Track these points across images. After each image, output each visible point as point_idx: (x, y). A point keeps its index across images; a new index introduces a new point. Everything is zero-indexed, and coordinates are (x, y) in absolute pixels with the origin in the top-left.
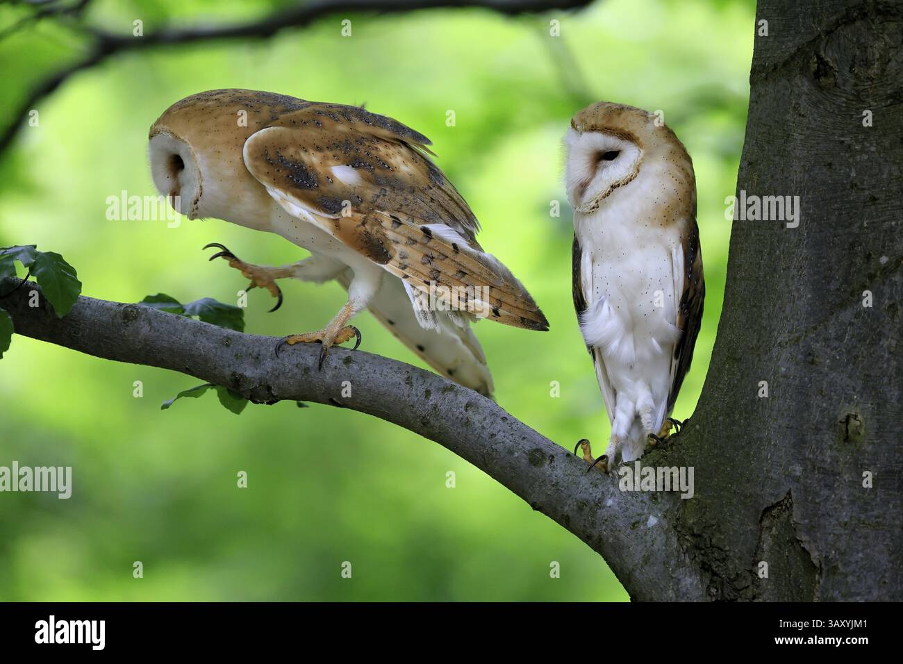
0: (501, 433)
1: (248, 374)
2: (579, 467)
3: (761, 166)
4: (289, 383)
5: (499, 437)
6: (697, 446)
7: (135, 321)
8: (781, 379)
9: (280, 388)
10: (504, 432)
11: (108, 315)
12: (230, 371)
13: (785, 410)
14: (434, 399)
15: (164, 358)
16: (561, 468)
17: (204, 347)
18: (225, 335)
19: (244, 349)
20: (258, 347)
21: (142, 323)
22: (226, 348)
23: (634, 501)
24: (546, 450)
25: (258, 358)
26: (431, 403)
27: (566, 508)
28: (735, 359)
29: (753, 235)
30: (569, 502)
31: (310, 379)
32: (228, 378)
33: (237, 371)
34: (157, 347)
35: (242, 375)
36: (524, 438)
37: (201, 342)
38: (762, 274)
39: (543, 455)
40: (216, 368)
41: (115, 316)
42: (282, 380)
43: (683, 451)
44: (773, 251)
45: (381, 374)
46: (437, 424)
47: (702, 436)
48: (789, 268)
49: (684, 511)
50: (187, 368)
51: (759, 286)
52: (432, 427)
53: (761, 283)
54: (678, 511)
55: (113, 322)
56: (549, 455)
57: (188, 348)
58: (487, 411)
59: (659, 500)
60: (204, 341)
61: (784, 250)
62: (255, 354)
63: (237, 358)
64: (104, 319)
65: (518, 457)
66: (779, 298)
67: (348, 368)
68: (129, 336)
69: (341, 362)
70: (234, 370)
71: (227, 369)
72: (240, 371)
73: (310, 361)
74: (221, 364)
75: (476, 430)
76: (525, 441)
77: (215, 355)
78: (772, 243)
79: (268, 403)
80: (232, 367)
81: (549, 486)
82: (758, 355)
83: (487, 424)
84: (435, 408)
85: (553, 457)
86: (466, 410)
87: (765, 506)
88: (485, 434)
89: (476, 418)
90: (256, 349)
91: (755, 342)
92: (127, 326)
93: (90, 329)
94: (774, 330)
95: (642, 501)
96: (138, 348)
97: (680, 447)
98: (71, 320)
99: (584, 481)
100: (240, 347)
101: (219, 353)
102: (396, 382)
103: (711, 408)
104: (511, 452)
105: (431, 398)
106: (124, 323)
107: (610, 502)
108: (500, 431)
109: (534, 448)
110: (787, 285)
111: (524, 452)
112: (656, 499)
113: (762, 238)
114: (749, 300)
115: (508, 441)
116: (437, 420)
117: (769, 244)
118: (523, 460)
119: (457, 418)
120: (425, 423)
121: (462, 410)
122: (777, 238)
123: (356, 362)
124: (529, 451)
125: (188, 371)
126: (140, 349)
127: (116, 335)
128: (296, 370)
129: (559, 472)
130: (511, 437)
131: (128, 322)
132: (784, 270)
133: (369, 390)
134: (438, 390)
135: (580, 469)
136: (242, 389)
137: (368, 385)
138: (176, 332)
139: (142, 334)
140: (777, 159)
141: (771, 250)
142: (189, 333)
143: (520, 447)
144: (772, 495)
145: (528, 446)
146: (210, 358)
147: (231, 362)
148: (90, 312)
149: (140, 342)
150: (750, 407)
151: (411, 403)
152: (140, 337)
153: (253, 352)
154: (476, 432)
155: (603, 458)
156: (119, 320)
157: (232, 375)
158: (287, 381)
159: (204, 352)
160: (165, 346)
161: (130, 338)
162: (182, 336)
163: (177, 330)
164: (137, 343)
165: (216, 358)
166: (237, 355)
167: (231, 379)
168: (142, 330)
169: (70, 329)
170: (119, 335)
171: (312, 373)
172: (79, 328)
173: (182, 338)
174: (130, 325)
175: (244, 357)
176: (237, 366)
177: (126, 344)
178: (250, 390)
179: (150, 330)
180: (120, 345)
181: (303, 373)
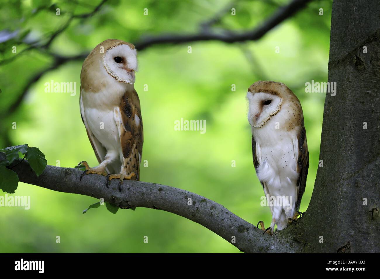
0: (226, 219)
1: (118, 196)
2: (259, 233)
3: (334, 104)
5: (225, 220)
6: (309, 223)
7: (70, 175)
8: (344, 194)
9: (131, 202)
10: (227, 218)
11: (58, 173)
12: (111, 195)
13: (346, 207)
14: (197, 205)
15: (82, 190)
16: (252, 233)
17: (99, 185)
21: (73, 176)
23: (283, 247)
24: (245, 226)
26: (196, 207)
27: (254, 250)
28: (324, 185)
29: (331, 133)
30: (256, 247)
31: (145, 198)
33: (113, 195)
34: (79, 186)
35: (115, 197)
36: (236, 221)
37: (98, 183)
38: (335, 149)
39: (244, 228)
40: (104, 194)
41: (62, 173)
42: (132, 198)
43: (303, 225)
44: (339, 140)
45: (174, 195)
46: (199, 216)
47: (311, 219)
48: (346, 146)
49: (304, 251)
50: (92, 194)
51: (334, 154)
52: (197, 217)
53: (335, 153)
54: (302, 250)
55: (61, 176)
56: (246, 228)
57: (93, 186)
58: (220, 210)
59: (294, 246)
61: (344, 139)
63: (113, 190)
64: (57, 174)
65: (233, 229)
66: (342, 160)
67: (160, 193)
69: (157, 190)
71: (109, 194)
72: (115, 195)
73: (144, 190)
74: (107, 192)
75: (215, 218)
76: (236, 222)
78: (339, 136)
79: (127, 209)
81: (247, 241)
82: (334, 184)
83: (220, 215)
84: (198, 209)
85: (248, 229)
86: (211, 210)
87: (339, 248)
88: (219, 220)
89: (215, 213)
91: (333, 178)
93: (51, 179)
94: (341, 173)
95: (286, 247)
96: (71, 186)
97: (302, 223)
98: (43, 175)
99: (262, 239)
100: (115, 185)
102: (181, 198)
103: (315, 207)
104: (230, 227)
105: (196, 205)
106: (66, 176)
107: (273, 247)
108: (225, 218)
109: (240, 225)
110: (346, 154)
111: (236, 227)
112: (292, 246)
113: (335, 134)
114: (330, 160)
115: (229, 222)
116: (199, 214)
117: (338, 136)
118: (236, 230)
119: (207, 213)
120: (194, 215)
121: (209, 209)
122: (341, 134)
123: (164, 190)
124: (238, 226)
125: (93, 196)
126: (73, 187)
127: (62, 181)
128: (138, 194)
129: (251, 235)
130: (230, 220)
132: (344, 147)
133: (170, 202)
134: (199, 201)
135: (260, 234)
136: (116, 203)
137: (169, 200)
139: (73, 180)
140: (340, 100)
141: (338, 139)
142: (93, 180)
143: (234, 225)
144: (341, 243)
145: (237, 224)
146: (102, 190)
147: (111, 191)
148: (51, 172)
150: (331, 206)
151: (187, 207)
152: (72, 182)
154: (215, 219)
155: (269, 228)
156: (63, 175)
157: (111, 197)
158: (135, 199)
159: (99, 187)
160: (83, 185)
161: (68, 182)
162: (90, 181)
163: (88, 178)
164: (71, 184)
165: (105, 190)
166: (113, 188)
167: (111, 199)
168: (73, 179)
169: (43, 179)
170: (63, 181)
171: (145, 195)
172: (46, 179)
173: (90, 182)
174: (68, 177)
175: (116, 189)
176: (113, 193)
177: (66, 185)
178: (119, 203)
179: (76, 179)
180: (64, 185)
181: (141, 195)
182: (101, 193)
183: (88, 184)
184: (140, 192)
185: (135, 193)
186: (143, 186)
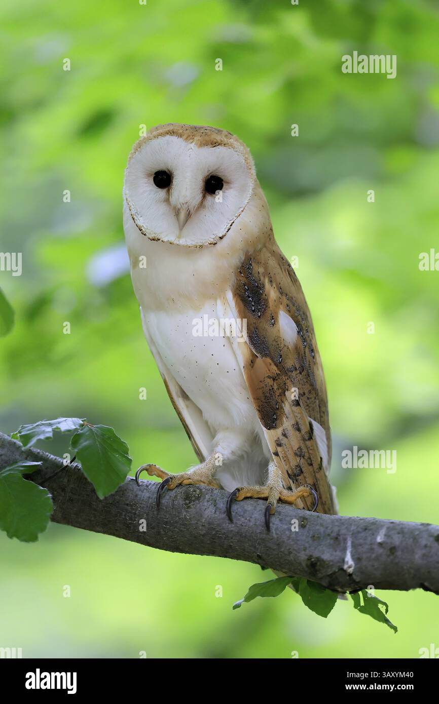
1: (326, 556)
4: (373, 566)
7: (197, 502)
9: (362, 573)
12: (306, 555)
15: (232, 544)
18: (300, 515)
19: (322, 530)
20: (339, 526)
25: (337, 538)
31: (397, 561)
32: (304, 564)
33: (314, 554)
34: (223, 531)
35: (319, 559)
40: (290, 553)
41: (176, 496)
42: (364, 563)
50: (258, 555)
55: (173, 504)
57: (258, 531)
60: (276, 523)
62: (334, 534)
63: (314, 540)
68: (190, 519)
69: (432, 540)
70: (311, 553)
71: (303, 552)
72: (316, 554)
74: (296, 548)
77: (289, 538)
80: (307, 552)
90: (336, 529)
92: (189, 507)
93: (147, 515)
96: (202, 533)
98: (127, 505)
100: (318, 527)
101: (293, 536)
106: (186, 504)
126: (203, 536)
127: (177, 519)
128: (381, 551)
131: (190, 503)
136: (320, 575)
138: (244, 513)
139: (206, 516)
142: (260, 514)
146: (284, 542)
147: (307, 545)
148: (147, 495)
149: (203, 526)
152: (203, 520)
153: (332, 532)
156: (180, 501)
157: (308, 559)
158: (371, 563)
160: (232, 529)
161: (193, 522)
162: (251, 518)
163: (245, 511)
164: (201, 528)
165: (290, 541)
166: (314, 536)
167: (307, 565)
168: (206, 512)
169: (125, 515)
170: (180, 519)
171: (398, 553)
172: (135, 514)
173: (252, 520)
174: (192, 506)
175: (322, 538)
176: (313, 548)
177: (188, 529)
178: (329, 576)
179: (215, 511)
180: (181, 531)
181: (389, 553)
182: (282, 550)
183: (245, 526)
184: (384, 545)
185: (372, 549)
186: (393, 529)
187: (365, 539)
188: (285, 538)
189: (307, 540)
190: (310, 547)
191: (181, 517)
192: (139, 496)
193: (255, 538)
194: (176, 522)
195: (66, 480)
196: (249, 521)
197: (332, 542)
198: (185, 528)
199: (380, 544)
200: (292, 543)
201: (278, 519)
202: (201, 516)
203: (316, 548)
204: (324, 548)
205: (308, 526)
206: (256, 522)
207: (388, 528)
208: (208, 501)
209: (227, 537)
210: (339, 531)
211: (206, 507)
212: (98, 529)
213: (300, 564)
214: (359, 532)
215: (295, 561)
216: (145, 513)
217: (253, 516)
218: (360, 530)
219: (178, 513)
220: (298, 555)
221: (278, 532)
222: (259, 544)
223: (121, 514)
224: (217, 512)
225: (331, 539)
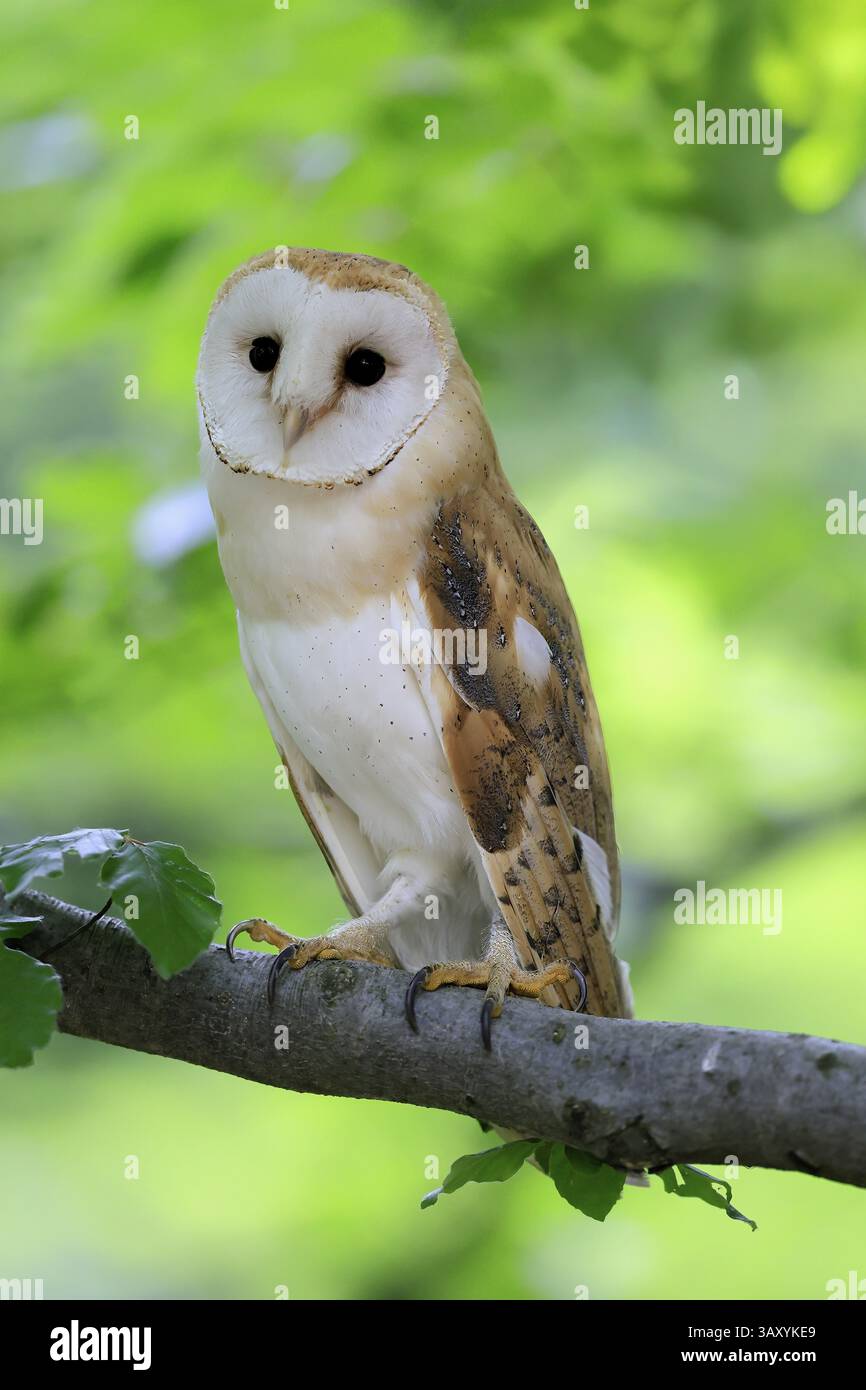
1: (602, 1100)
4: (695, 1118)
7: (348, 993)
9: (673, 1132)
12: (563, 1098)
17: (504, 1047)
18: (551, 1019)
19: (593, 1047)
20: (627, 1040)
21: (364, 997)
22: (552, 1049)
25: (623, 1064)
31: (741, 1108)
32: (559, 1116)
33: (578, 1095)
34: (399, 1050)
35: (588, 1104)
37: (498, 1036)
40: (531, 1093)
41: (306, 983)
42: (678, 1112)
50: (468, 1098)
55: (301, 998)
57: (468, 1051)
60: (503, 1034)
62: (617, 1057)
63: (578, 1068)
67: (828, 1078)
68: (334, 1026)
69: (811, 1066)
70: (572, 1094)
71: (557, 1092)
72: (583, 1095)
73: (742, 1067)
74: (543, 1084)
77: (529, 1064)
80: (565, 1090)
90: (622, 1046)
92: (331, 1004)
93: (250, 1019)
96: (359, 1055)
98: (211, 999)
101: (538, 1059)
106: (326, 997)
123: (845, 1066)
126: (361, 1059)
128: (709, 1088)
131: (333, 995)
136: (590, 1137)
138: (441, 1015)
139: (365, 1022)
142: (471, 1018)
146: (519, 1071)
147: (564, 1077)
148: (250, 979)
149: (360, 1040)
152: (361, 1029)
153: (613, 1052)
156: (315, 992)
157: (567, 1106)
158: (691, 1113)
159: (505, 1056)
160: (416, 1046)
161: (339, 1033)
162: (454, 1024)
163: (443, 1011)
164: (355, 1044)
165: (531, 1069)
166: (578, 1060)
167: (564, 1117)
168: (366, 1013)
169: (206, 1020)
170: (314, 1026)
171: (746, 1093)
172: (226, 1016)
173: (457, 1029)
174: (338, 1002)
175: (594, 1064)
176: (577, 1084)
177: (330, 1048)
178: (607, 1138)
179: (384, 1012)
180: (317, 1050)
181: (726, 1092)
182: (517, 1086)
183: (443, 1040)
184: (716, 1077)
185: (692, 1085)
186: (736, 1045)
187: (679, 1065)
188: (521, 1065)
189: (564, 1068)
190: (569, 1082)
191: (316, 1022)
192: (232, 982)
193: (463, 1064)
194: (307, 1034)
195: (89, 952)
196: (451, 1029)
197: (613, 1071)
198: (324, 1045)
199: (709, 1075)
200: (536, 1073)
201: (507, 1027)
202: (357, 1021)
203: (581, 1085)
204: (599, 1084)
205: (566, 1040)
206: (463, 1034)
207: (724, 1044)
208: (369, 992)
209: (408, 1061)
210: (628, 1049)
211: (365, 1003)
212: (153, 1047)
213: (551, 1114)
214: (666, 1052)
215: (541, 1107)
216: (246, 1015)
217: (459, 1021)
218: (669, 1048)
219: (310, 1015)
220: (547, 1097)
221: (507, 1052)
222: (470, 1076)
223: (198, 1018)
224: (387, 1014)
225: (613, 1065)
